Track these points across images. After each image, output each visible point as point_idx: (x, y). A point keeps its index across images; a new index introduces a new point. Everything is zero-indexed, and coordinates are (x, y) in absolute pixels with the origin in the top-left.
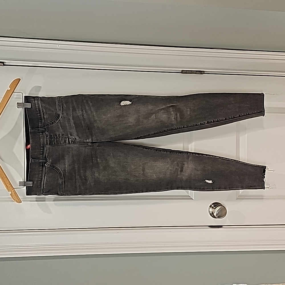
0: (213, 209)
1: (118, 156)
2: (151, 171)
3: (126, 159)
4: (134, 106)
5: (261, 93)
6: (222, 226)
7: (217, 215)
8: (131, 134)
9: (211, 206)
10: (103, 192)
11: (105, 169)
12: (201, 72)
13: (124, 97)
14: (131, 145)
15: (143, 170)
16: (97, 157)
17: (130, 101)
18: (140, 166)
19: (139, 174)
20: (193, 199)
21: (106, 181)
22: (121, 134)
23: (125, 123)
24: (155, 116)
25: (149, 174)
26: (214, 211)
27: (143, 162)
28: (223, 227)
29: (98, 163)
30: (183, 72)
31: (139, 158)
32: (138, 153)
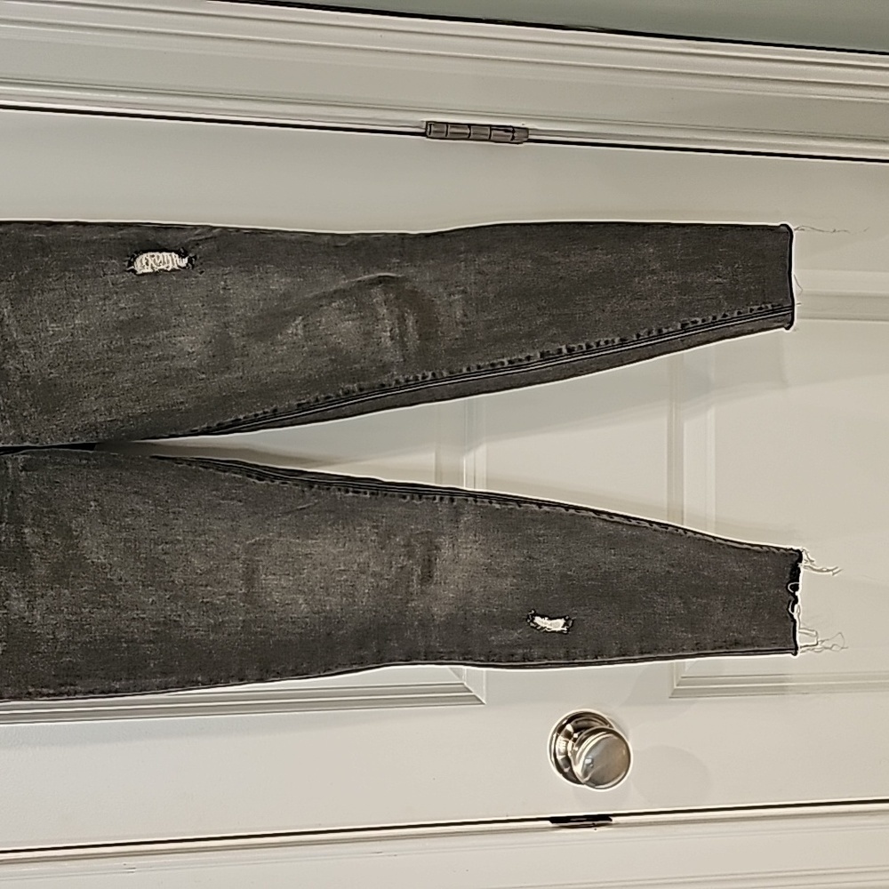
0: (571, 742)
1: (125, 516)
2: (283, 583)
3: (166, 525)
4: (201, 278)
5: (778, 224)
6: (606, 817)
7: (585, 774)
8: (187, 411)
9: (560, 729)
10: (47, 687)
11: (59, 575)
12: (514, 135)
13: (152, 236)
14: (190, 463)
15: (250, 577)
16: (20, 521)
17: (182, 256)
18: (234, 557)
19: (229, 594)
20: (484, 701)
21: (62, 635)
22: (138, 410)
23: (161, 358)
24: (305, 326)
25: (276, 596)
26: (574, 753)
27: (247, 539)
28: (615, 820)
29: (23, 547)
30: (433, 131)
31: (229, 524)
32: (223, 499)
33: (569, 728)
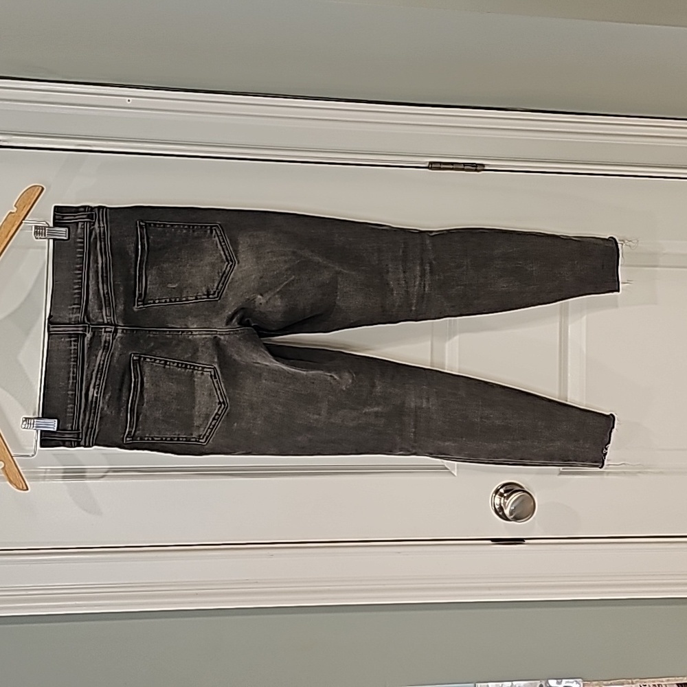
0: (503, 498)
6: (522, 540)
7: (511, 514)
9: (497, 491)
12: (476, 168)
20: (455, 474)
26: (505, 503)
28: (527, 541)
30: (432, 166)
33: (502, 491)
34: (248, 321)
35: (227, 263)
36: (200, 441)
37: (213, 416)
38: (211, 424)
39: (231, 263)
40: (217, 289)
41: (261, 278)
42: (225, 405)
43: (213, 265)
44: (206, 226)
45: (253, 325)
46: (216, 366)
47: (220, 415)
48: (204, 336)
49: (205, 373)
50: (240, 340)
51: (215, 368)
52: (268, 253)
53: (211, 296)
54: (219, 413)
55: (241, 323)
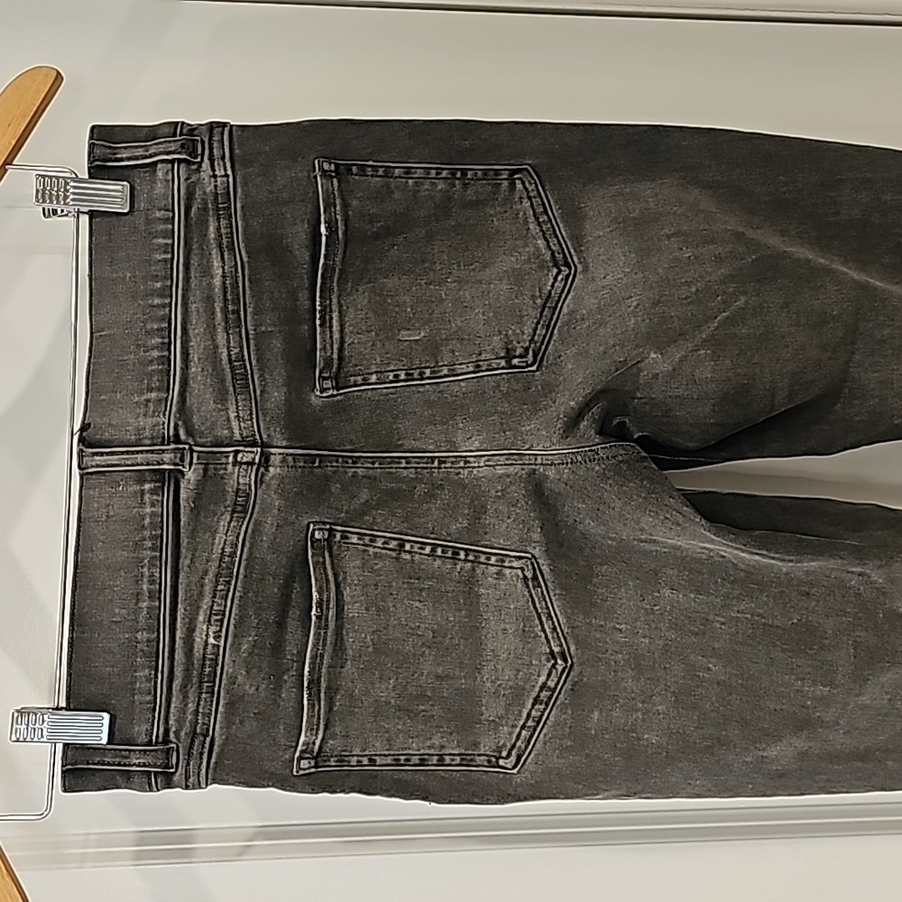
34: (622, 424)
35: (555, 271)
36: (501, 762)
37: (534, 694)
38: (529, 715)
39: (565, 271)
40: (532, 341)
41: (656, 303)
42: (565, 660)
43: (517, 277)
44: (497, 172)
45: (636, 436)
46: (537, 552)
47: (553, 690)
48: (500, 471)
49: (507, 571)
50: (603, 477)
51: (533, 556)
52: (669, 237)
53: (515, 361)
54: (551, 684)
55: (604, 431)
